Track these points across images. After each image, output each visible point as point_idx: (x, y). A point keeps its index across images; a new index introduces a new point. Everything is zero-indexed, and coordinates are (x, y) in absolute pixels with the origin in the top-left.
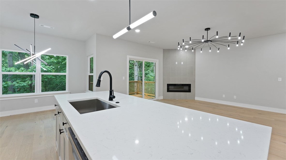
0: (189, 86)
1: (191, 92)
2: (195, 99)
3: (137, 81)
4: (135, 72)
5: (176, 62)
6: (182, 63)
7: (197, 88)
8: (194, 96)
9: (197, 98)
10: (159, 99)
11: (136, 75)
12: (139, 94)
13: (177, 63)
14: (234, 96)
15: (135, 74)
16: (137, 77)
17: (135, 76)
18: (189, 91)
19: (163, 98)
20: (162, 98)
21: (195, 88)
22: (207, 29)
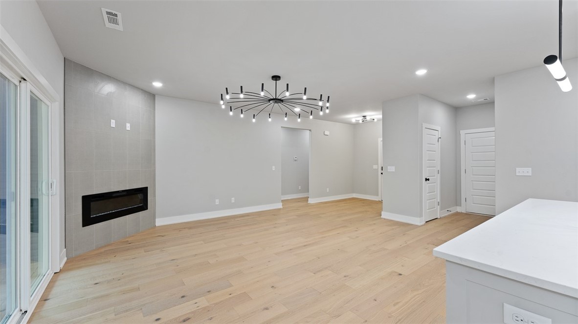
1: (147, 209)
2: (157, 225)
5: (112, 120)
6: (128, 127)
13: (113, 123)
14: (232, 198)
19: (66, 259)
22: (276, 78)
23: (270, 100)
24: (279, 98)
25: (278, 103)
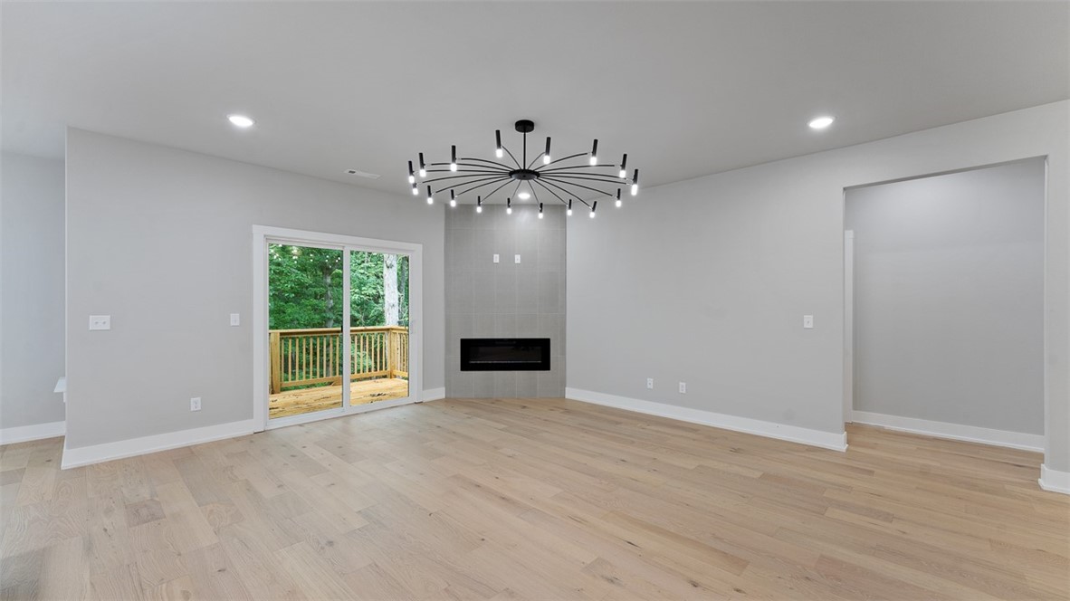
0: (545, 344)
1: (549, 369)
2: (567, 396)
3: (397, 326)
4: (386, 293)
5: (495, 255)
6: (518, 259)
7: (571, 354)
8: (563, 384)
9: (571, 393)
10: (425, 400)
11: (392, 302)
12: (395, 377)
13: (496, 259)
14: (681, 383)
15: (386, 298)
16: (396, 310)
17: (386, 306)
18: (545, 365)
19: (443, 396)
20: (440, 393)
21: (563, 352)
22: (525, 126)
23: (512, 173)
24: (531, 169)
25: (528, 179)
